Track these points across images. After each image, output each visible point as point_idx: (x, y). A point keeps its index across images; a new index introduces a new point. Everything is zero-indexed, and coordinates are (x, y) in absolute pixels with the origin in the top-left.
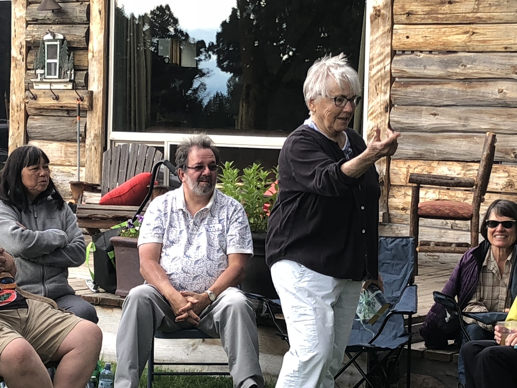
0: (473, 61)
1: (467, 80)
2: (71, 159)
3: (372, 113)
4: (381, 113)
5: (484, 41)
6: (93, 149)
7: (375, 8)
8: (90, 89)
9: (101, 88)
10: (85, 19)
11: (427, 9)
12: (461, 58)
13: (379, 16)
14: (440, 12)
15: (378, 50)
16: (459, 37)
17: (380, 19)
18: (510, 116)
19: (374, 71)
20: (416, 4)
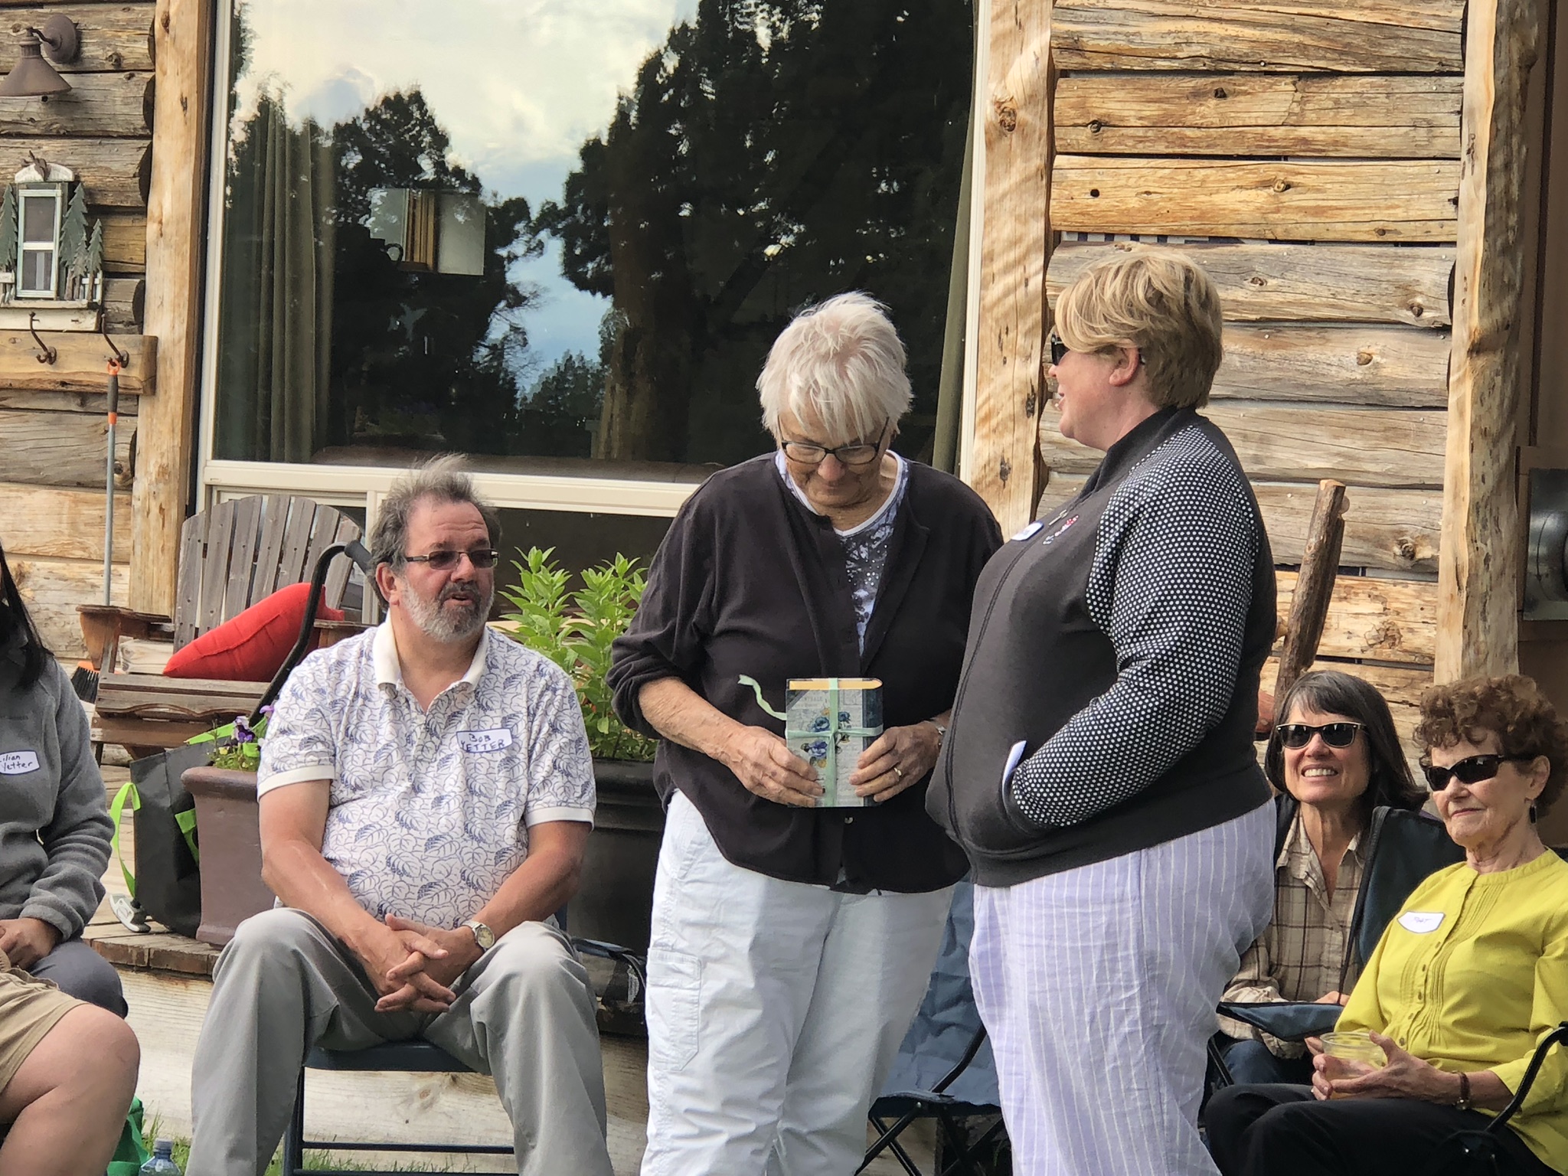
0: (1286, 268)
1: (1268, 324)
2: (90, 542)
3: (987, 418)
4: (1013, 418)
5: (1318, 211)
6: (155, 510)
7: (999, 104)
8: (150, 330)
9: (181, 329)
10: (140, 122)
11: (1152, 110)
12: (1248, 258)
13: (1012, 128)
14: (1191, 120)
15: (1006, 229)
16: (1244, 195)
17: (1015, 136)
18: (1393, 434)
19: (996, 290)
20: (1121, 95)
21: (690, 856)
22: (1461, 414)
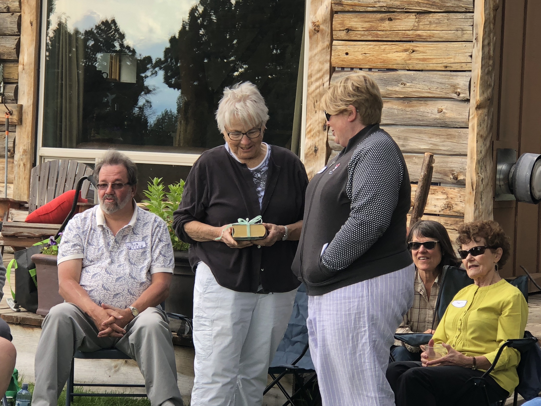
0: (413, 79)
1: (407, 99)
3: (310, 132)
4: (319, 132)
5: (424, 60)
6: (22, 165)
7: (314, 23)
8: (20, 102)
9: (31, 102)
10: (16, 30)
11: (367, 25)
12: (400, 76)
13: (318, 31)
14: (380, 28)
15: (316, 66)
16: (398, 54)
17: (319, 34)
18: (450, 137)
19: (313, 87)
20: (356, 20)
21: (207, 284)
22: (473, 129)
